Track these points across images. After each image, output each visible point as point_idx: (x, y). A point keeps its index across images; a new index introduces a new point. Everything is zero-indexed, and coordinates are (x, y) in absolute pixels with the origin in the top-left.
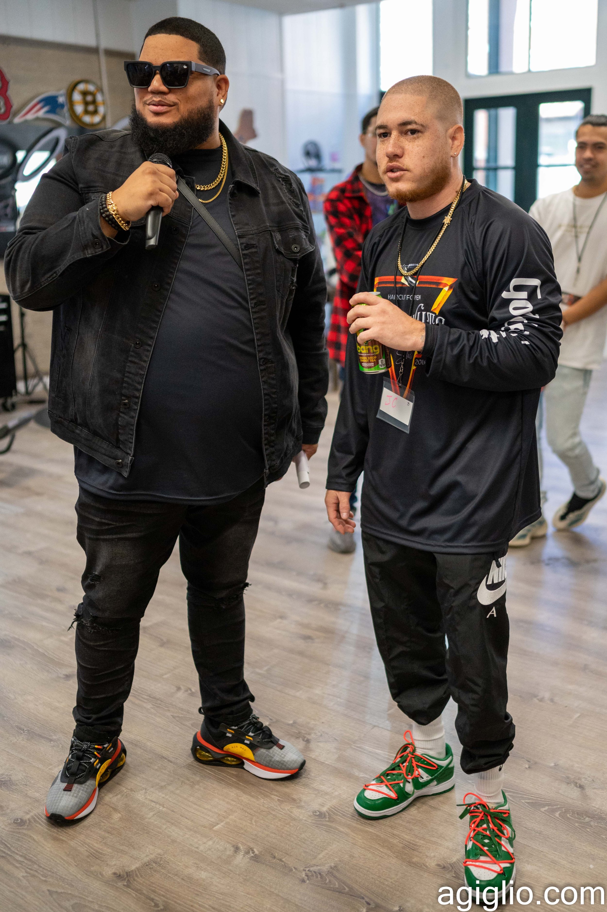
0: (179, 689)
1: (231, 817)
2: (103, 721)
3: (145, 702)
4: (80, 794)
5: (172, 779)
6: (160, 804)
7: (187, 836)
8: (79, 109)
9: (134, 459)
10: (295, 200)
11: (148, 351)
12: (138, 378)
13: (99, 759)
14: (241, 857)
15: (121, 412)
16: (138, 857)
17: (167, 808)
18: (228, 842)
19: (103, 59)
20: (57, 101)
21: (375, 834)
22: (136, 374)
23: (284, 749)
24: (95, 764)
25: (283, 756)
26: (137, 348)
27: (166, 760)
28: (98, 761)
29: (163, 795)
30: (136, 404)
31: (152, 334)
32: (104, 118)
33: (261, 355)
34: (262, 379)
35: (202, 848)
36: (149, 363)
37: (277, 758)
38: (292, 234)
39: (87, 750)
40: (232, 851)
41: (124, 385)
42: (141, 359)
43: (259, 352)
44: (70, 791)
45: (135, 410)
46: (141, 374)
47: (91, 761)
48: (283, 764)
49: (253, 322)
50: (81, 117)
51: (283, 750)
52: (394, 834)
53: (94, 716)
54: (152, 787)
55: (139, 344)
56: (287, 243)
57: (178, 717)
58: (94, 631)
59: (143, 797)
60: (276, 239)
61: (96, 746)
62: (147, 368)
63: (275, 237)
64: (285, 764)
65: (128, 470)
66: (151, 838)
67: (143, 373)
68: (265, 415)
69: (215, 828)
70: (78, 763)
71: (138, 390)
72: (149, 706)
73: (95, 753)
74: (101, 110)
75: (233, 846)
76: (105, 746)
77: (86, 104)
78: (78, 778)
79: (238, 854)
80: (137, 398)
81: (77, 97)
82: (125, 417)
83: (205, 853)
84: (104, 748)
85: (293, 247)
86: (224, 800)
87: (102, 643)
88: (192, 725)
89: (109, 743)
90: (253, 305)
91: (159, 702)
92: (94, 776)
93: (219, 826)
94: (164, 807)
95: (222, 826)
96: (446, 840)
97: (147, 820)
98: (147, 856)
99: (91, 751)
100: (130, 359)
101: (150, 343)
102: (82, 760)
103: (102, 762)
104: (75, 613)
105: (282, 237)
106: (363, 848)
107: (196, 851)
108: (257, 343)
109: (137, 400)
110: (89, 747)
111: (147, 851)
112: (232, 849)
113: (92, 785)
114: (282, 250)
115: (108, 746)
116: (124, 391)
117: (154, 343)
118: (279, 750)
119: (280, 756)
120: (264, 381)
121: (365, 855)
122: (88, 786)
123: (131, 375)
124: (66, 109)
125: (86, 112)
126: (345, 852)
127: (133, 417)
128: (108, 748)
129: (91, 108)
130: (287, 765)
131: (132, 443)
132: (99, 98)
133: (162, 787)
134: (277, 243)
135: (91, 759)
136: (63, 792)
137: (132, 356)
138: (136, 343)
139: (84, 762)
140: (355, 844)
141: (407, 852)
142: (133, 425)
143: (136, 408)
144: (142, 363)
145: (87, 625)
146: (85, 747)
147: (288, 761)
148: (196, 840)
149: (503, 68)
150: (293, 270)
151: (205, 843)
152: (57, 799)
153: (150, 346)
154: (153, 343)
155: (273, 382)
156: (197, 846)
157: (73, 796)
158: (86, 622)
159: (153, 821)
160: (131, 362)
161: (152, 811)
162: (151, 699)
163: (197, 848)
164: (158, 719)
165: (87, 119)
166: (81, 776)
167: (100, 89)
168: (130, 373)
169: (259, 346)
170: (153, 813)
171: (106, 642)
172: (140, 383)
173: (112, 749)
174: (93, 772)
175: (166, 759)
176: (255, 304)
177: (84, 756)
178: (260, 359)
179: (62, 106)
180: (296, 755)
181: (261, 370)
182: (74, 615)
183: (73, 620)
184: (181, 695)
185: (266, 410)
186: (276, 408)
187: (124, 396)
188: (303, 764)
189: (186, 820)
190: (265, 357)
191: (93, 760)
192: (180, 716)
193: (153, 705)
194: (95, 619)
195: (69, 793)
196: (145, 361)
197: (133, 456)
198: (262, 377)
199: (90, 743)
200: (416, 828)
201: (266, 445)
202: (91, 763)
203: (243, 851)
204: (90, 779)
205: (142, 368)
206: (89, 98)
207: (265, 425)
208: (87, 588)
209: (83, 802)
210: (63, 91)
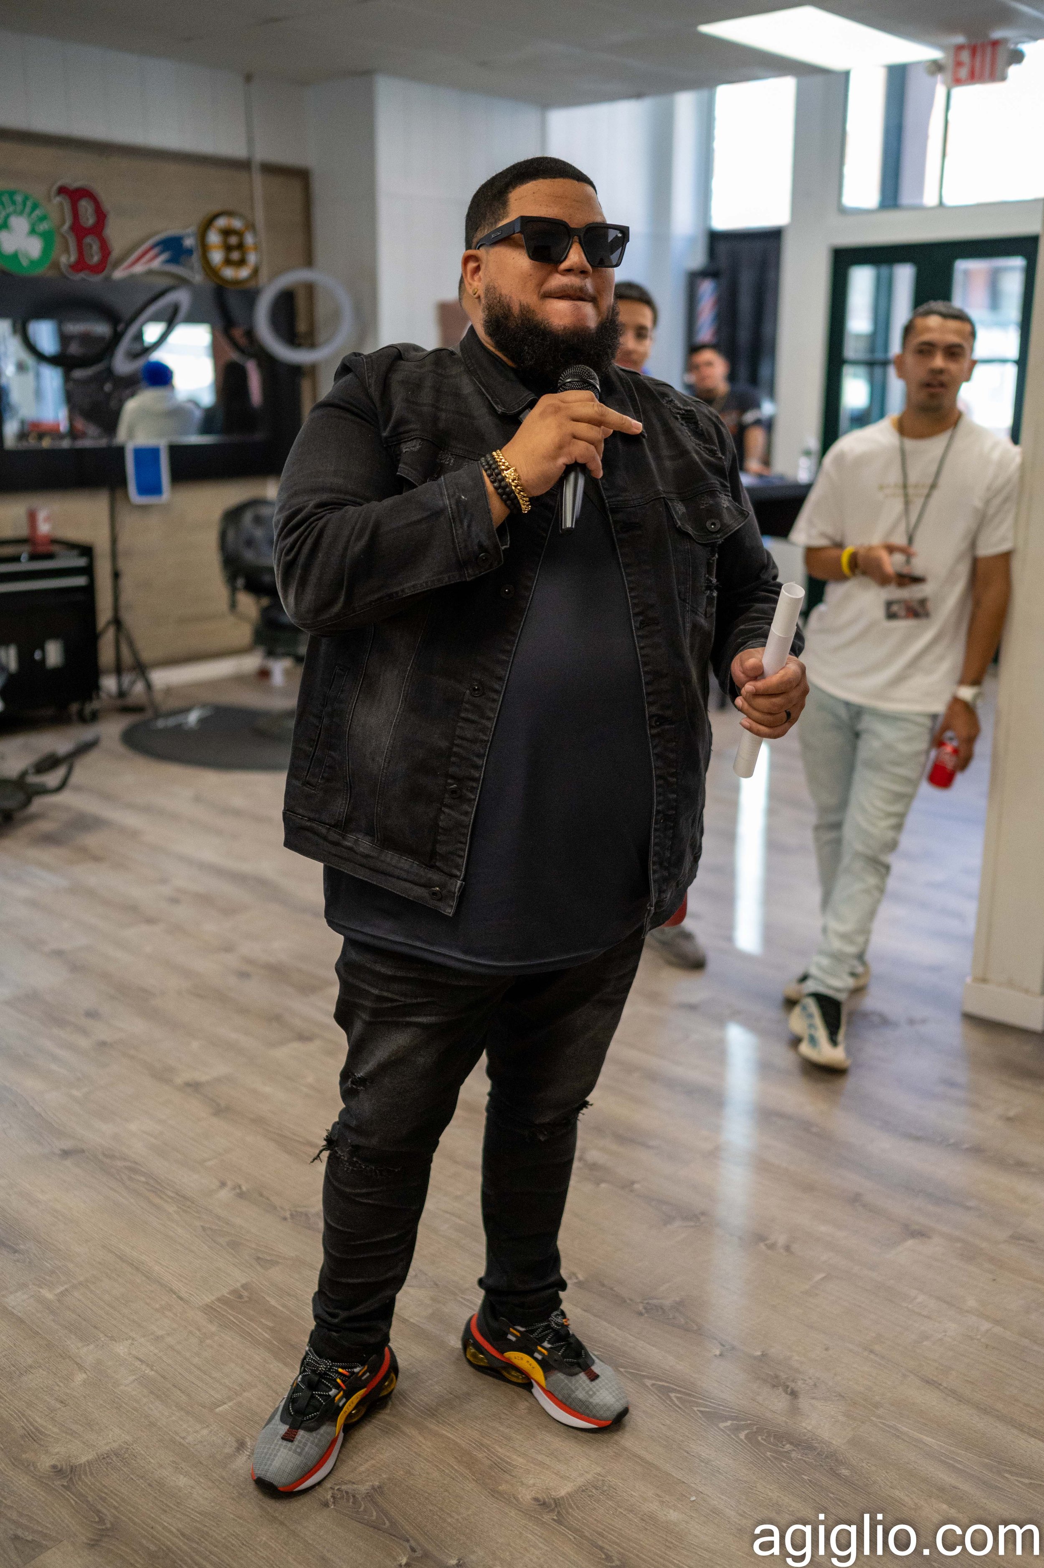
0: (223, 1184)
1: (246, 1394)
2: (357, 1325)
3: (166, 1201)
4: (307, 1449)
5: (175, 1326)
6: (148, 1365)
7: (174, 1418)
8: (217, 257)
9: (465, 885)
10: (706, 446)
11: (494, 701)
12: (477, 748)
13: (344, 1391)
14: (245, 1458)
15: (446, 806)
16: (95, 1444)
17: (156, 1372)
18: (232, 1434)
19: (258, 180)
20: (182, 245)
21: (454, 1441)
22: (474, 741)
23: (597, 1381)
24: (337, 1398)
25: (591, 1393)
26: (475, 697)
27: (174, 1296)
28: (342, 1393)
29: (156, 1351)
30: (473, 790)
31: (499, 671)
32: (256, 272)
33: (654, 709)
34: (653, 750)
35: (190, 1439)
36: (497, 720)
37: (580, 1395)
38: (706, 502)
39: (325, 1374)
40: (233, 1448)
41: (453, 759)
42: (483, 716)
43: (650, 704)
44: (292, 1441)
45: (470, 801)
46: (482, 741)
47: (330, 1393)
48: (587, 1407)
49: (640, 653)
50: (220, 269)
51: (594, 1383)
52: (482, 1444)
53: (343, 1314)
54: (144, 1336)
55: (478, 689)
56: (699, 518)
57: (211, 1229)
58: (352, 1170)
59: (126, 1350)
60: (677, 513)
61: (340, 1370)
62: (493, 729)
63: (675, 509)
64: (591, 1407)
65: (454, 904)
66: (121, 1417)
67: (486, 739)
68: (658, 812)
69: (217, 1410)
70: (309, 1394)
71: (477, 767)
72: (171, 1209)
73: (338, 1380)
74: (252, 258)
75: (237, 1441)
76: (356, 1370)
77: (228, 248)
78: (307, 1420)
79: (240, 1454)
80: (476, 780)
81: (214, 238)
82: (452, 813)
83: (193, 1448)
84: (353, 1373)
85: (708, 524)
86: (242, 1367)
87: (364, 1191)
88: (228, 1245)
89: (363, 1365)
90: (638, 625)
91: (189, 1203)
92: (333, 1419)
93: (226, 1406)
94: (152, 1370)
95: (229, 1406)
96: (559, 1461)
97: (122, 1387)
98: (107, 1444)
99: (332, 1376)
100: (463, 715)
101: (497, 687)
102: (315, 1391)
103: (348, 1396)
104: (327, 1136)
105: (687, 508)
106: (428, 1461)
107: (180, 1443)
108: (646, 690)
109: (475, 785)
110: (330, 1369)
111: (110, 1436)
112: (235, 1445)
113: (328, 1434)
114: (690, 530)
115: (360, 1371)
116: (452, 770)
117: (504, 688)
118: (588, 1382)
119: (587, 1393)
120: (656, 754)
121: (428, 1473)
122: (322, 1435)
123: (465, 743)
124: (195, 259)
125: (228, 262)
126: (400, 1465)
127: (466, 813)
128: (360, 1374)
129: (235, 256)
130: (594, 1411)
131: (462, 857)
132: (249, 239)
133: (158, 1337)
134: (680, 520)
135: (331, 1390)
136: (281, 1442)
137: (466, 710)
138: (474, 690)
139: (318, 1395)
140: (419, 1455)
141: (494, 1474)
142: (467, 827)
143: (473, 797)
144: (484, 721)
145: (342, 1157)
146: (322, 1368)
147: (597, 1404)
148: (185, 1426)
149: (906, 198)
150: (709, 565)
151: (197, 1432)
152: (270, 1451)
153: (497, 692)
154: (502, 687)
155: (672, 756)
156: (184, 1434)
157: (295, 1452)
158: (343, 1154)
159: (130, 1390)
160: (466, 720)
161: (133, 1375)
162: (178, 1197)
163: (183, 1438)
164: (180, 1231)
165: (229, 273)
166: (313, 1418)
167: (251, 226)
168: (462, 738)
169: (648, 694)
170: (134, 1377)
171: (370, 1190)
172: (480, 756)
173: (368, 1374)
174: (331, 1412)
175: (175, 1293)
176: (642, 623)
177: (319, 1381)
178: (651, 717)
179: (189, 252)
180: (613, 1396)
181: (653, 736)
182: (325, 1140)
183: (322, 1148)
184: (224, 1194)
185: (659, 803)
186: (676, 800)
187: (453, 777)
188: (625, 1412)
189: (179, 1392)
190: (660, 712)
191: (333, 1392)
192: (214, 1227)
193: (179, 1207)
194: (356, 1149)
195: (289, 1444)
196: (489, 719)
197: (463, 880)
198: (654, 747)
199: (332, 1362)
200: (518, 1437)
201: (654, 863)
202: (329, 1396)
203: (249, 1450)
204: (327, 1423)
205: (484, 730)
206: (233, 240)
207: (656, 830)
208: (347, 1094)
209: (310, 1464)
210: (192, 229)
